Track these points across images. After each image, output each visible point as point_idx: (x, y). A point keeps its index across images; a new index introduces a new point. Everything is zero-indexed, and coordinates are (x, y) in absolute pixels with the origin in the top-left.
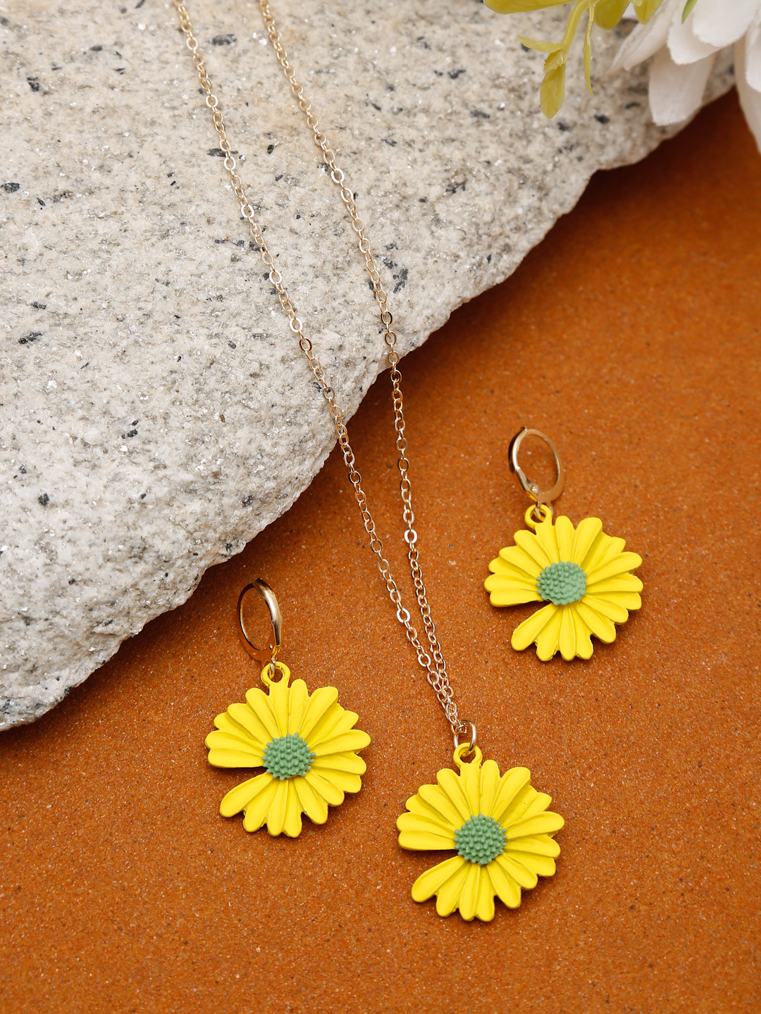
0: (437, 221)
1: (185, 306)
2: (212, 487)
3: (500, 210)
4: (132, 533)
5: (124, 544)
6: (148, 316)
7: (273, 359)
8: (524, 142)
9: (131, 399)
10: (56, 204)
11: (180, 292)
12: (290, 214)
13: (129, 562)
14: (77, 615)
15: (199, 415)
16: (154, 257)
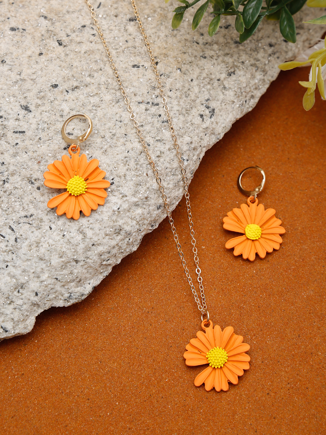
0: (225, 88)
1: (129, 130)
2: (145, 203)
3: (249, 81)
4: (115, 224)
5: (112, 228)
6: (114, 135)
7: (165, 149)
8: (256, 53)
9: (110, 170)
10: (74, 92)
11: (126, 125)
12: (167, 90)
13: (114, 235)
14: (96, 258)
15: (138, 174)
16: (114, 111)
